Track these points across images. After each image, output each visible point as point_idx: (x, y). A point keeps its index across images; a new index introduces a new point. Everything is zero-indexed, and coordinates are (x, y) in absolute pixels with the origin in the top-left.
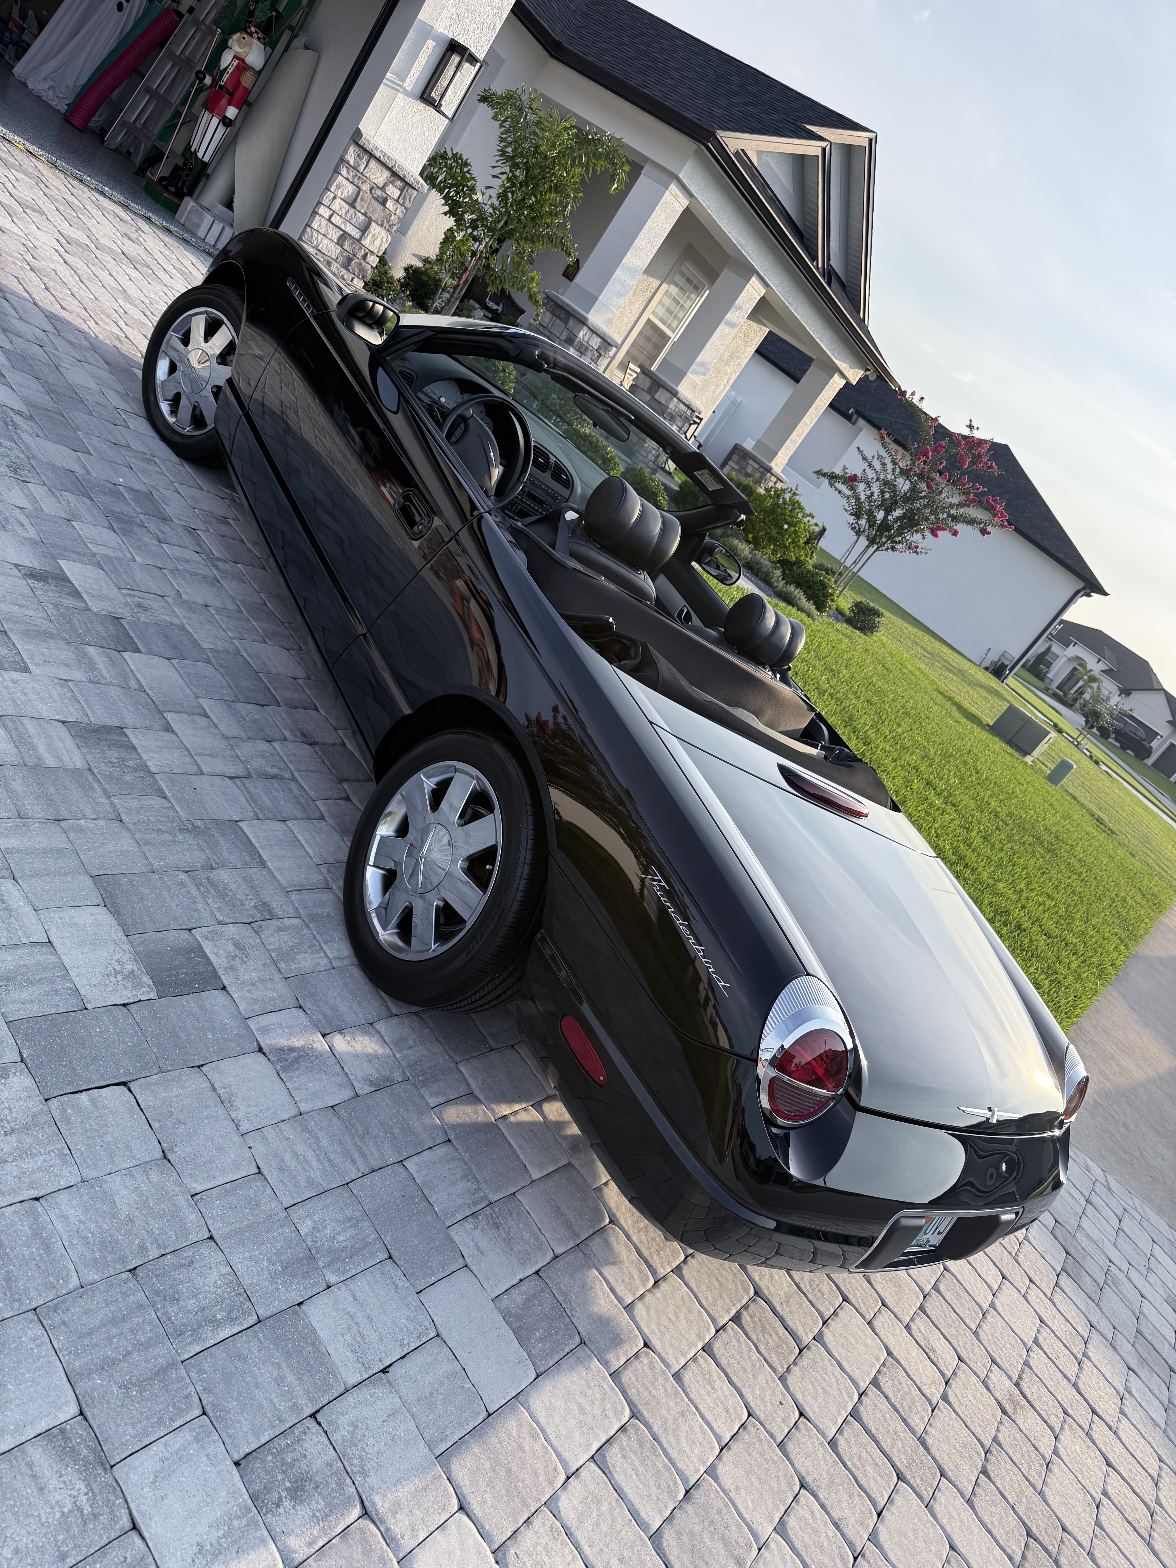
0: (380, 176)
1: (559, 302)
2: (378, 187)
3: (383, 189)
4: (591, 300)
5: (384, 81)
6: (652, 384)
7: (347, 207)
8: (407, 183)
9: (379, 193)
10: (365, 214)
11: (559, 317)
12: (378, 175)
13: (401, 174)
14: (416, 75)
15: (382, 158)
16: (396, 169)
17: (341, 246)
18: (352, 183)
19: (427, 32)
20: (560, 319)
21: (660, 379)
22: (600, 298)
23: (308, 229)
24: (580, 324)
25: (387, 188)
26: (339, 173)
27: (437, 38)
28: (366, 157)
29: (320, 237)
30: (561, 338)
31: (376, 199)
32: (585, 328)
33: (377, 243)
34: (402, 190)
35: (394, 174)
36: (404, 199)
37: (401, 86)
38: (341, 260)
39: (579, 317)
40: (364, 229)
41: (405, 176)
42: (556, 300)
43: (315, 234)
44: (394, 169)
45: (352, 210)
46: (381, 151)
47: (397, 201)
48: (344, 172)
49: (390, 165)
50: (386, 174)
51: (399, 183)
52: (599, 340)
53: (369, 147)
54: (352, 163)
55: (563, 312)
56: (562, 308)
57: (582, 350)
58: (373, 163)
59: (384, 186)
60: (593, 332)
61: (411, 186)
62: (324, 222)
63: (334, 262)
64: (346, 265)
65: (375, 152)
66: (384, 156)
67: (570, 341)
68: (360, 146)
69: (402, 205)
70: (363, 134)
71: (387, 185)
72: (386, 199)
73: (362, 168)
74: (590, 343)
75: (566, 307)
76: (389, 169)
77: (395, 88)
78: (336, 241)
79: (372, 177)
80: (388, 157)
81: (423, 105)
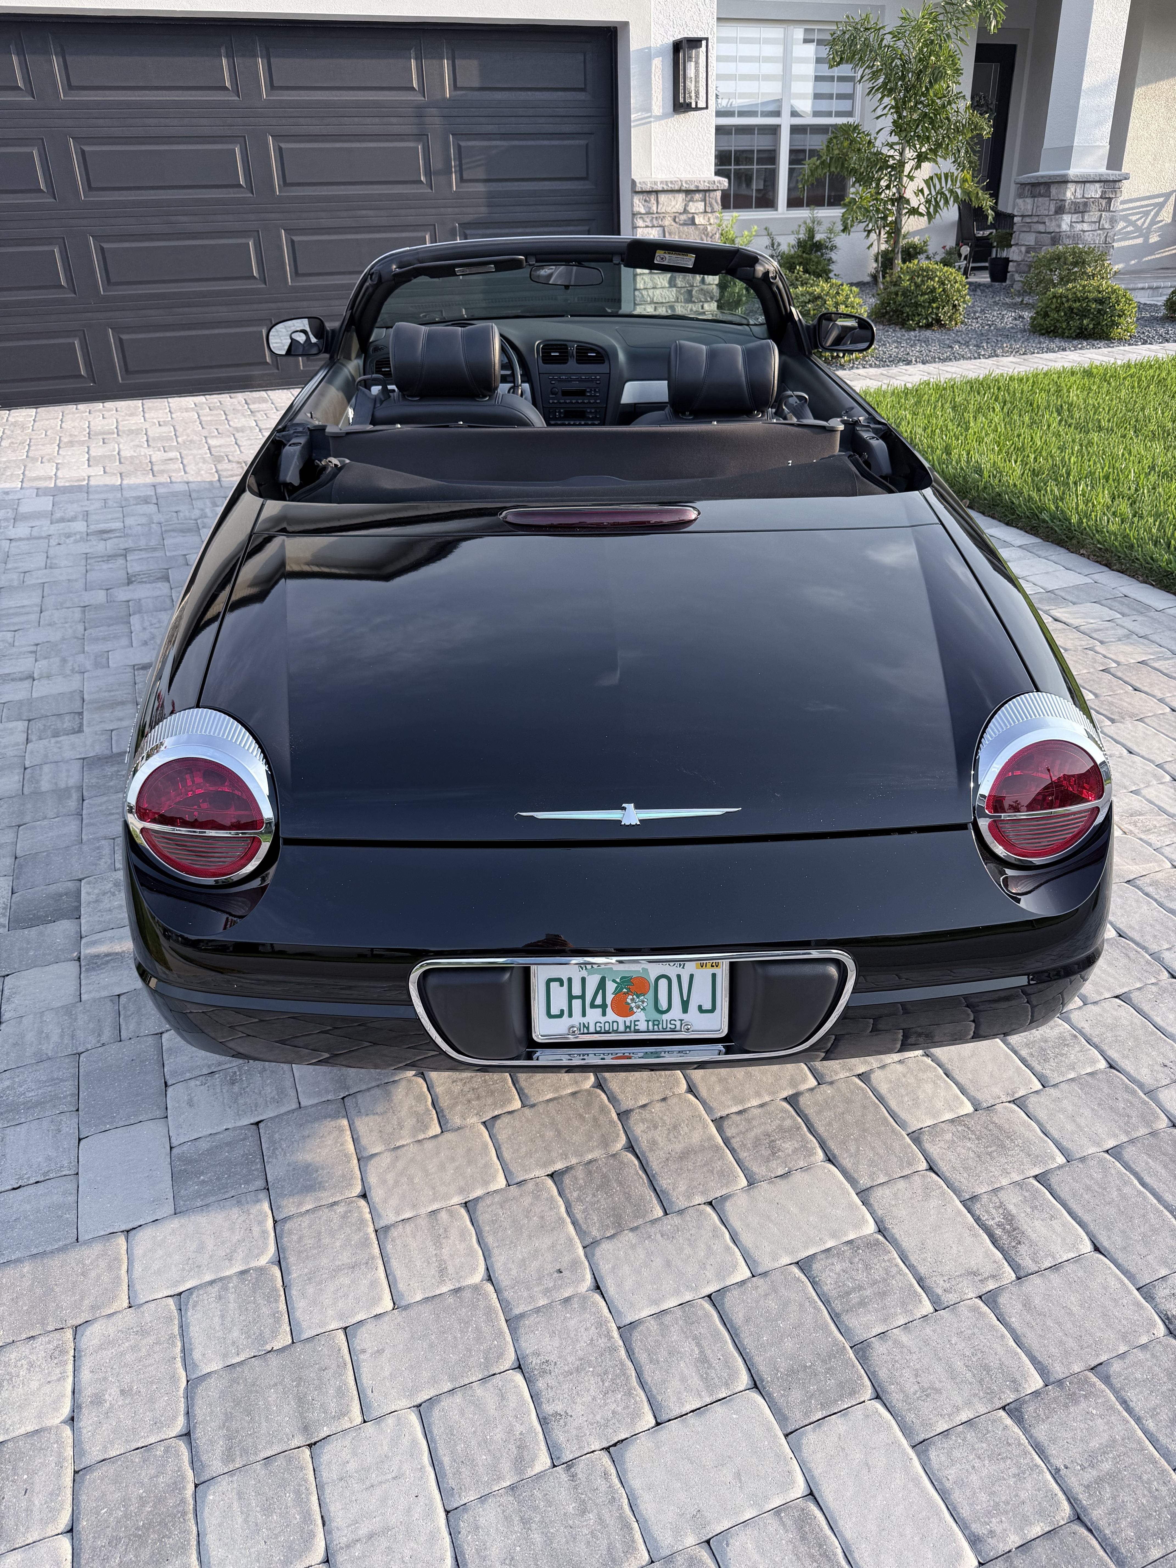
0: (676, 203)
1: (1033, 181)
2: (680, 213)
3: (685, 211)
4: (1066, 153)
5: (632, 124)
8: (705, 191)
9: (683, 217)
11: (1039, 195)
12: (673, 203)
13: (692, 188)
14: (660, 98)
15: (666, 188)
16: (685, 186)
17: (675, 286)
18: (653, 226)
19: (647, 56)
20: (1042, 196)
22: (1075, 144)
23: (637, 293)
24: (1063, 185)
25: (688, 208)
26: (636, 227)
27: (660, 53)
28: (653, 198)
29: (651, 290)
30: (1051, 213)
31: (685, 224)
32: (1069, 185)
34: (704, 200)
35: (688, 192)
36: (711, 205)
37: (650, 117)
38: (682, 298)
39: (1058, 179)
41: (697, 187)
42: (1029, 181)
43: (645, 291)
44: (684, 188)
46: (662, 182)
47: (705, 212)
48: (640, 224)
49: (677, 188)
50: (681, 197)
51: (698, 196)
52: (1098, 185)
53: (648, 188)
54: (643, 211)
55: (1042, 187)
56: (1039, 184)
57: (1081, 209)
58: (662, 198)
59: (685, 209)
60: (1084, 182)
61: (709, 191)
63: (676, 304)
64: (689, 299)
65: (655, 188)
66: (667, 185)
67: (1060, 210)
68: (642, 192)
69: (713, 212)
70: (637, 181)
71: (686, 206)
72: (693, 219)
73: (654, 209)
74: (1086, 196)
75: (1042, 181)
76: (679, 191)
77: (646, 122)
78: (667, 285)
79: (669, 209)
80: (671, 182)
81: (682, 116)
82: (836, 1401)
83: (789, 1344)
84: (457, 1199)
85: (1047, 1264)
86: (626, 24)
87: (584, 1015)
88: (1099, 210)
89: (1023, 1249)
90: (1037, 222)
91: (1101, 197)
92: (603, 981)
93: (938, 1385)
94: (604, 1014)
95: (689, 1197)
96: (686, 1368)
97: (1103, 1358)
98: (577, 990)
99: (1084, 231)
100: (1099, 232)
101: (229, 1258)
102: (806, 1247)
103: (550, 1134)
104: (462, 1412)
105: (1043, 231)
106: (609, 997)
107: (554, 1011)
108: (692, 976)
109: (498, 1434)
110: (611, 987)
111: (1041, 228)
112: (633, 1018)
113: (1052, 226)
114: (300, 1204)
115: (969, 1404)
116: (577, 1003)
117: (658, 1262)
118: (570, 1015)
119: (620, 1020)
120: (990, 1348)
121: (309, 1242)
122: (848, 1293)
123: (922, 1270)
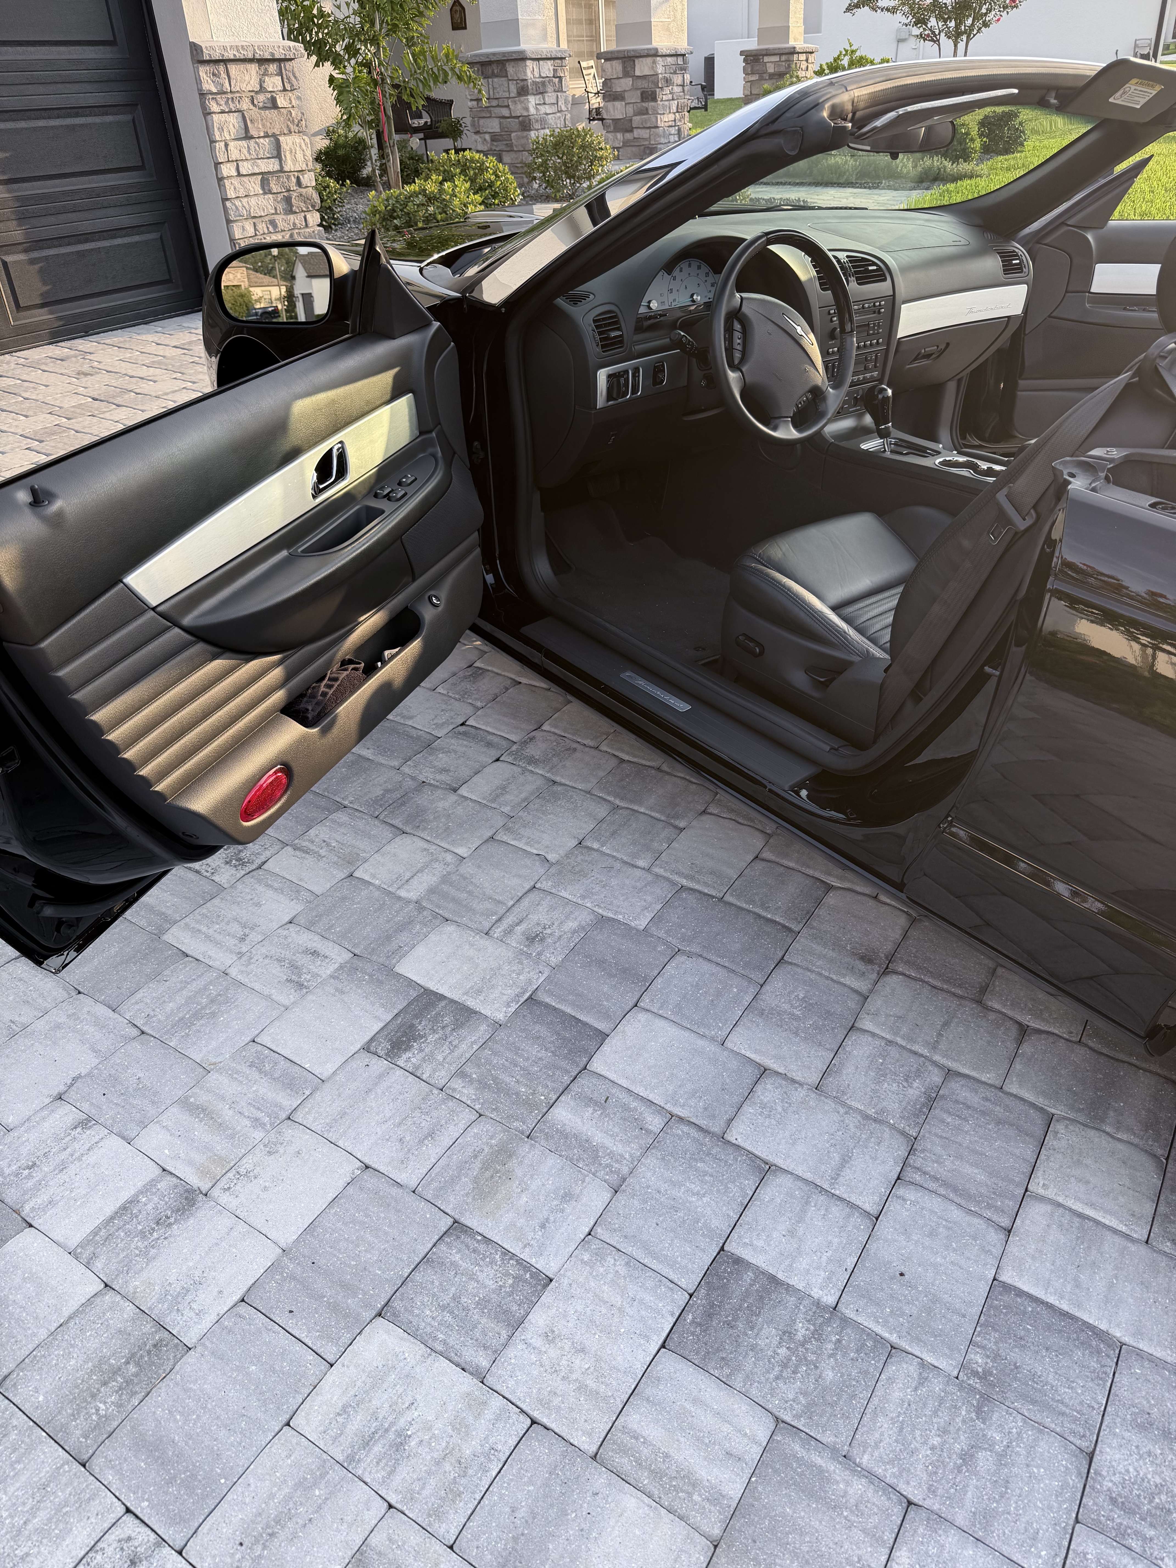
0: (249, 78)
1: (483, 59)
2: (257, 93)
3: (262, 90)
4: (512, 27)
6: (624, 63)
7: (244, 143)
8: (280, 60)
9: (261, 98)
10: (266, 136)
11: (494, 75)
12: (247, 78)
13: (267, 56)
15: (238, 56)
16: (258, 54)
17: (270, 192)
18: (230, 112)
20: (497, 76)
21: (628, 51)
22: (520, 17)
23: (228, 204)
24: (520, 63)
25: (265, 85)
26: (210, 113)
28: (222, 69)
29: (245, 200)
30: (512, 95)
31: (265, 108)
32: (528, 63)
33: (300, 156)
34: (280, 74)
35: (262, 61)
36: (289, 81)
38: (280, 207)
39: (515, 56)
40: (278, 154)
41: (272, 55)
42: (478, 60)
43: (237, 202)
44: (257, 56)
45: (252, 141)
46: (232, 47)
47: (285, 90)
48: (214, 108)
49: (250, 56)
50: (254, 69)
51: (272, 68)
52: (549, 63)
53: (217, 55)
54: (214, 90)
55: (494, 66)
56: (490, 63)
57: (541, 90)
58: (233, 69)
59: (261, 86)
60: (538, 59)
61: (285, 60)
62: (236, 181)
63: (276, 217)
64: (290, 210)
65: (226, 56)
66: (238, 51)
67: (523, 91)
68: (211, 62)
69: (291, 90)
71: (262, 81)
72: (273, 99)
73: (227, 86)
74: (543, 75)
75: (495, 58)
76: (251, 61)
78: (261, 192)
79: (243, 87)
80: (242, 47)
88: (555, 91)
90: (498, 106)
91: (554, 77)
99: (547, 114)
100: (558, 114)
105: (508, 115)
111: (505, 112)
113: (517, 110)
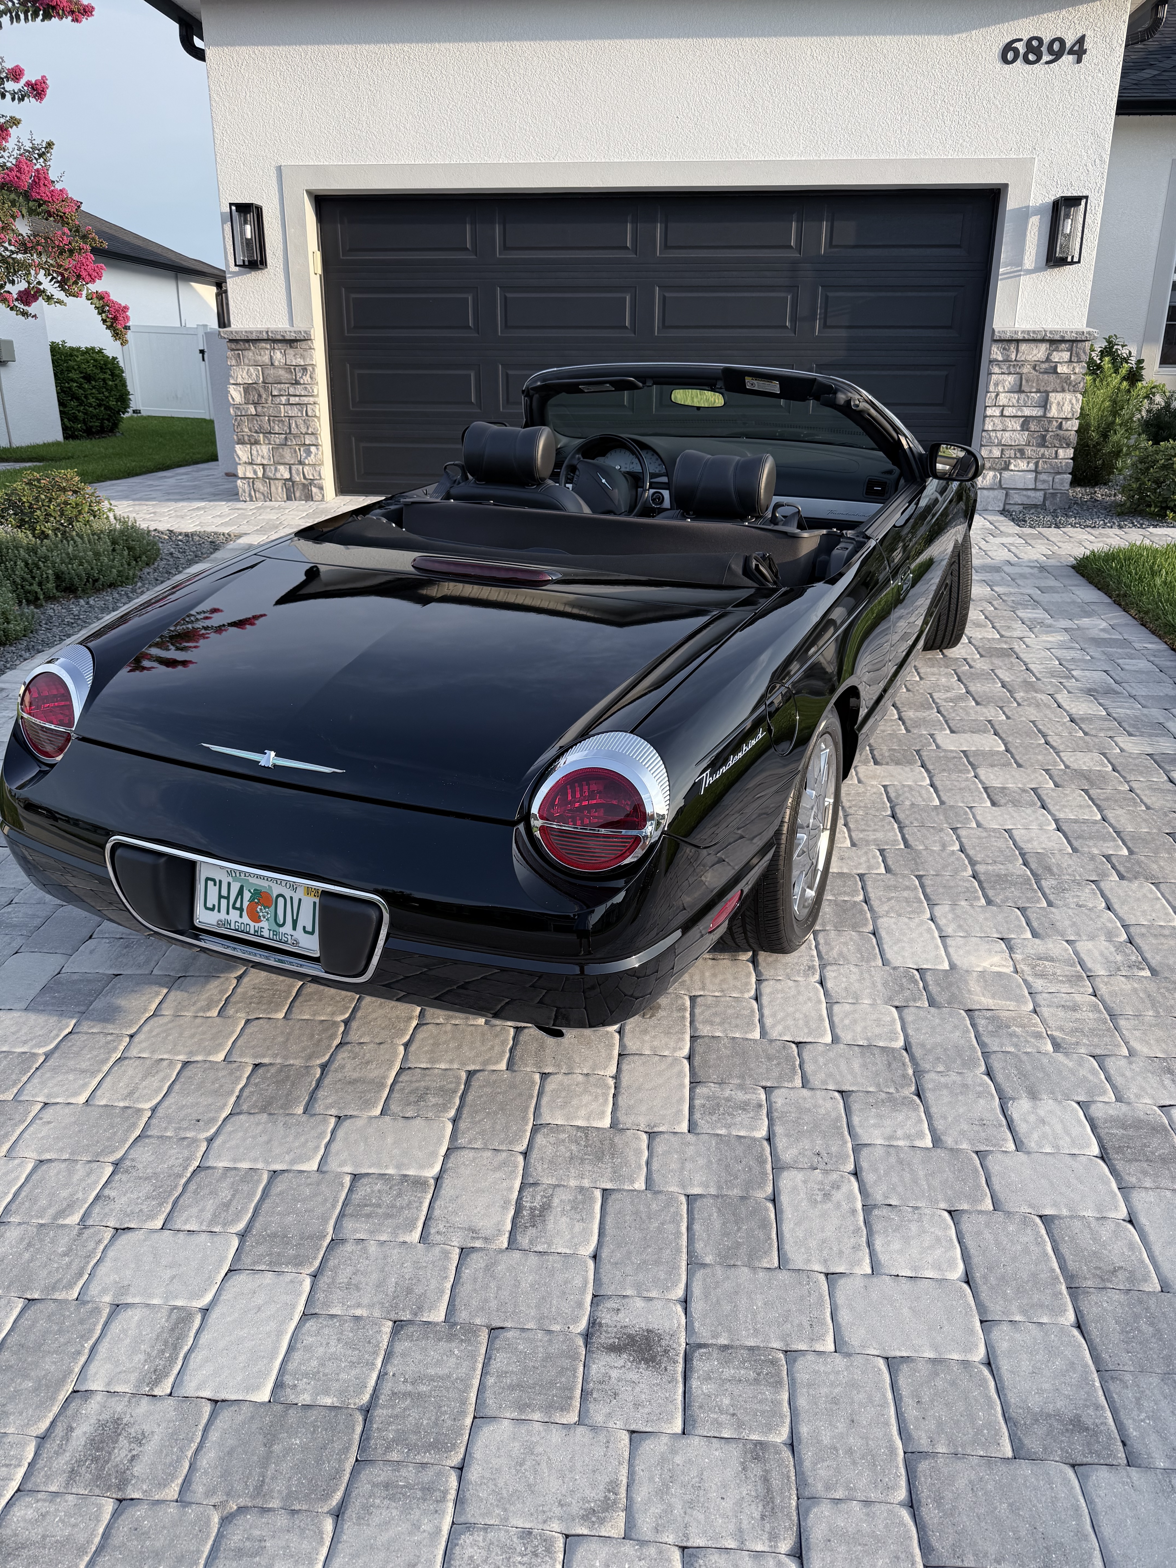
0: (1039, 352)
2: (1040, 362)
5: (1002, 277)
7: (1016, 396)
8: (1072, 341)
9: (1044, 366)
10: (1038, 391)
12: (1035, 352)
13: (1057, 337)
14: (1034, 252)
15: (1027, 337)
16: (1049, 336)
17: (1027, 430)
18: (1010, 373)
19: (1024, 214)
23: (984, 435)
25: (1052, 358)
26: (991, 374)
27: (1038, 211)
28: (1013, 347)
29: (999, 434)
31: (1045, 373)
33: (1067, 408)
34: (1070, 350)
35: (1052, 342)
36: (1078, 355)
37: (1021, 270)
38: (1033, 442)
40: (1045, 404)
41: (1062, 337)
43: (993, 434)
44: (1047, 338)
45: (1023, 396)
46: (1023, 332)
47: (1070, 361)
48: (996, 370)
49: (1039, 337)
50: (1044, 347)
51: (1063, 346)
53: (1008, 336)
54: (1000, 358)
58: (1023, 347)
59: (1047, 358)
61: (1075, 341)
62: (998, 420)
63: (1026, 447)
64: (1043, 444)
65: (1015, 337)
66: (1029, 334)
68: (1001, 341)
69: (1079, 362)
70: (996, 330)
71: (1049, 355)
72: (1056, 367)
73: (1013, 357)
76: (1043, 340)
77: (1015, 276)
78: (1019, 429)
79: (1029, 358)
80: (1034, 332)
81: (1056, 270)
82: (281, 1264)
83: (290, 1219)
84: (182, 1058)
85: (539, 1248)
86: (1006, 186)
87: (228, 913)
89: (532, 1231)
92: (242, 888)
93: (363, 1286)
94: (241, 916)
95: (328, 1107)
96: (210, 1205)
97: (508, 1324)
98: (224, 893)
101: (25, 1043)
102: (370, 1167)
103: (280, 1039)
104: (58, 1173)
106: (246, 904)
107: (209, 905)
108: (300, 900)
109: (64, 1193)
110: (247, 895)
112: (261, 925)
114: (92, 1027)
115: (371, 1306)
116: (224, 902)
117: (264, 1138)
118: (219, 911)
119: (252, 924)
120: (428, 1281)
121: (75, 1049)
122: (366, 1205)
123: (437, 1213)
